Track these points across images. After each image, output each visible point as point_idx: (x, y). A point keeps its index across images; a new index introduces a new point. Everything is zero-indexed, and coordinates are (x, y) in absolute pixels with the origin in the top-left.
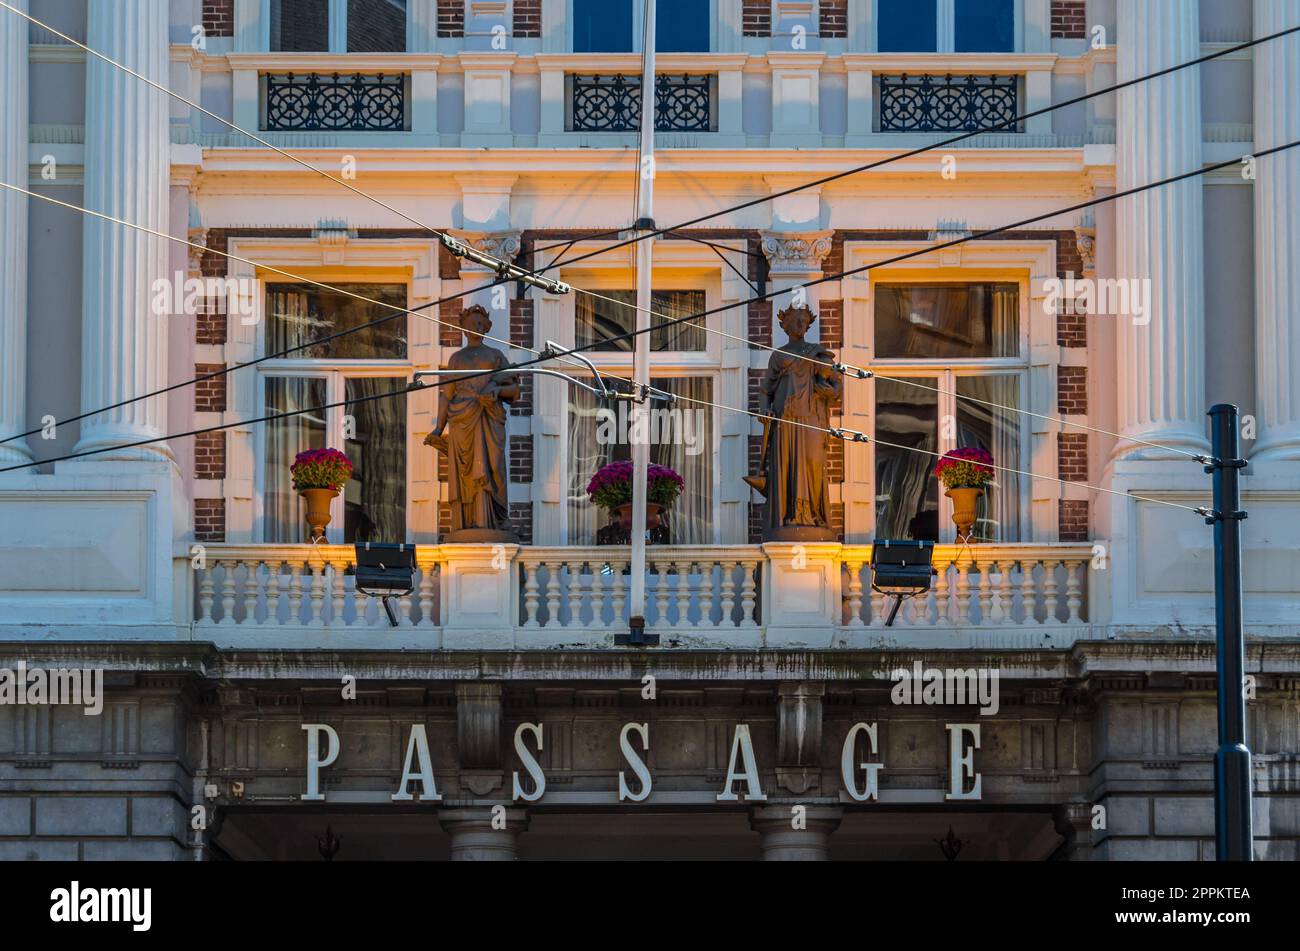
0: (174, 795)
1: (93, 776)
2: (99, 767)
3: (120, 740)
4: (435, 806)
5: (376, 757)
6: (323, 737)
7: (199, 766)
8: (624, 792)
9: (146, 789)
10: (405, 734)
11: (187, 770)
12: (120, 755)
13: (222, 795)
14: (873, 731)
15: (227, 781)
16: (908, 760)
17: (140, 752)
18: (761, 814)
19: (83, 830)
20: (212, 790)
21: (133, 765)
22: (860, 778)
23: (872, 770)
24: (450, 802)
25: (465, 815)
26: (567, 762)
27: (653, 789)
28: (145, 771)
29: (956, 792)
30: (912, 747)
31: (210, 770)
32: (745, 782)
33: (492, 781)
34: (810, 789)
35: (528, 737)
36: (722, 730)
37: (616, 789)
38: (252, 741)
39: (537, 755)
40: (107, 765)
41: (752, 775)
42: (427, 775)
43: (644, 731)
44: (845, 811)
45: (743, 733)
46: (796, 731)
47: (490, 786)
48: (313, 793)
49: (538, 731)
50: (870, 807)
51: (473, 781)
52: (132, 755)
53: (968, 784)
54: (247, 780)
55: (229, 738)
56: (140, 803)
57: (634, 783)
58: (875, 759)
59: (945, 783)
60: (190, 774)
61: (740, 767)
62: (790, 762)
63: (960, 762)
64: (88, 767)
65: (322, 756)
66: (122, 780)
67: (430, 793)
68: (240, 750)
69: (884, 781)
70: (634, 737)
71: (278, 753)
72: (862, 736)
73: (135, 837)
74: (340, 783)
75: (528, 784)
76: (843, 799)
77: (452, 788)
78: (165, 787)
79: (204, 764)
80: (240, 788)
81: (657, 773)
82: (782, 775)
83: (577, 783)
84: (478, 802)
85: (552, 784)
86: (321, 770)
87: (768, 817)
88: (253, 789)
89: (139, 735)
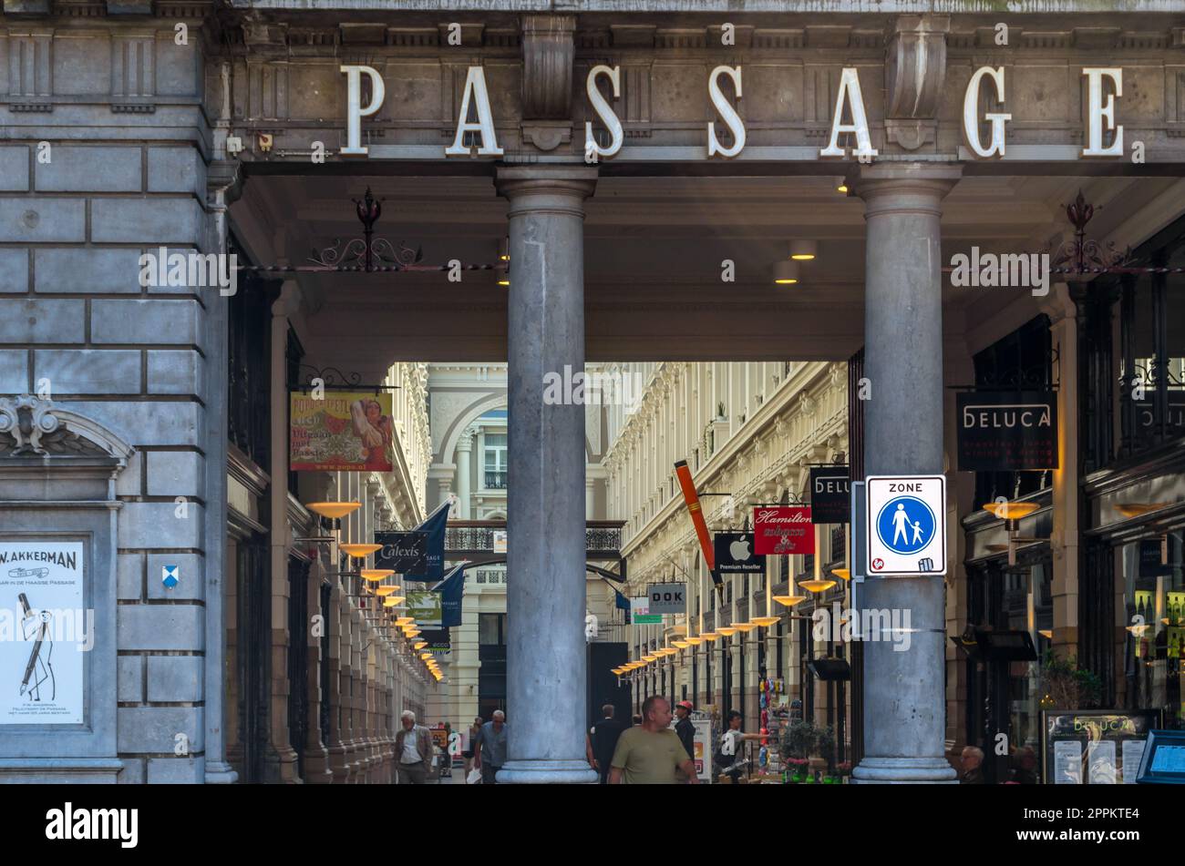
0: (195, 144)
1: (103, 123)
2: (107, 111)
3: (133, 78)
4: (497, 162)
5: (425, 106)
6: (366, 81)
7: (220, 117)
8: (714, 145)
9: (164, 137)
10: (459, 78)
11: (208, 121)
12: (133, 98)
13: (247, 150)
14: (999, 77)
15: (254, 133)
16: (1037, 112)
17: (155, 95)
18: (867, 174)
19: (96, 185)
20: (236, 144)
21: (148, 110)
22: (985, 130)
23: (999, 121)
24: (510, 159)
25: (529, 173)
26: (645, 113)
27: (747, 144)
28: (163, 116)
29: (1095, 148)
30: (1040, 97)
31: (233, 120)
32: (852, 135)
33: (559, 133)
34: (925, 144)
35: (603, 81)
36: (824, 76)
37: (704, 143)
38: (281, 86)
39: (611, 101)
40: (118, 109)
41: (861, 128)
42: (486, 125)
43: (736, 74)
44: (965, 173)
45: (850, 77)
46: (914, 74)
47: (557, 140)
48: (354, 146)
49: (615, 75)
50: (997, 167)
51: (538, 134)
52: (146, 98)
53: (1108, 138)
54: (276, 132)
55: (254, 84)
56: (156, 154)
57: (726, 136)
58: (1000, 108)
59: (1081, 137)
60: (211, 126)
61: (847, 118)
62: (904, 113)
63: (1098, 112)
64: (96, 111)
65: (365, 103)
66: (138, 126)
67: (490, 147)
68: (268, 96)
69: (1011, 135)
70: (725, 82)
71: (312, 101)
72: (988, 83)
73: (153, 193)
74: (383, 136)
75: (604, 137)
76: (963, 155)
77: (513, 141)
78: (186, 135)
79: (226, 114)
80: (267, 142)
81: (751, 126)
82: (892, 128)
83: (656, 137)
84: (544, 159)
85: (631, 137)
86: (364, 119)
87: (876, 177)
88: (282, 142)
89: (154, 73)
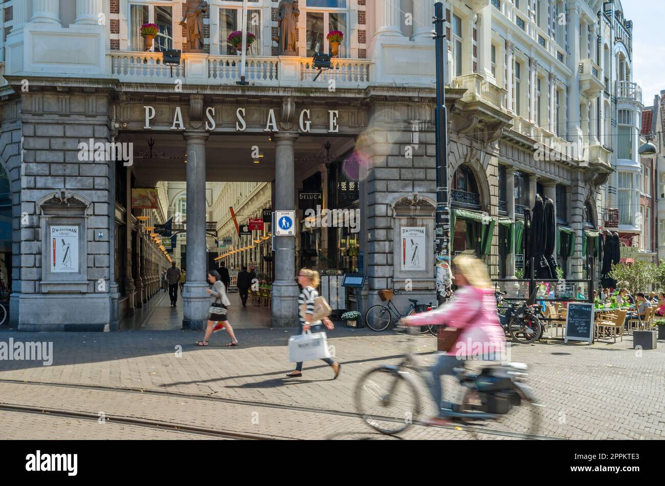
0: (107, 125)
1: (83, 119)
2: (84, 116)
3: (91, 109)
4: (184, 131)
5: (166, 116)
6: (150, 110)
7: (113, 118)
8: (238, 128)
9: (99, 123)
10: (174, 111)
11: (110, 120)
12: (91, 113)
13: (120, 127)
14: (308, 112)
15: (121, 123)
16: (317, 121)
17: (96, 112)
18: (276, 135)
19: (80, 135)
20: (117, 125)
21: (94, 116)
22: (305, 125)
23: (308, 123)
24: (187, 130)
25: (192, 134)
26: (221, 119)
27: (246, 128)
28: (98, 118)
29: (331, 130)
30: (318, 117)
31: (116, 119)
32: (272, 126)
33: (199, 124)
34: (290, 128)
35: (210, 111)
36: (265, 111)
37: (235, 127)
38: (129, 111)
39: (212, 116)
40: (87, 116)
41: (274, 124)
42: (181, 122)
43: (243, 110)
44: (300, 136)
45: (272, 112)
46: (287, 111)
47: (199, 126)
48: (147, 126)
49: (213, 110)
50: (307, 134)
51: (194, 124)
52: (94, 113)
53: (335, 128)
54: (128, 123)
55: (122, 110)
56: (97, 128)
57: (241, 126)
58: (308, 120)
59: (328, 127)
60: (111, 120)
61: (271, 122)
62: (285, 121)
63: (332, 121)
64: (81, 116)
65: (150, 116)
66: (91, 120)
67: (182, 127)
68: (125, 114)
69: (311, 126)
70: (241, 112)
71: (136, 115)
72: (305, 113)
73: (96, 137)
74: (155, 124)
75: (210, 125)
76: (299, 131)
77: (187, 126)
78: (104, 123)
79: (115, 118)
80: (125, 125)
81: (247, 123)
82: (282, 124)
83: (223, 125)
84: (195, 130)
85: (217, 126)
86: (150, 120)
87: (278, 136)
88: (128, 125)
89: (96, 107)
